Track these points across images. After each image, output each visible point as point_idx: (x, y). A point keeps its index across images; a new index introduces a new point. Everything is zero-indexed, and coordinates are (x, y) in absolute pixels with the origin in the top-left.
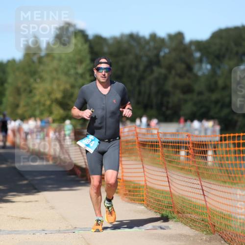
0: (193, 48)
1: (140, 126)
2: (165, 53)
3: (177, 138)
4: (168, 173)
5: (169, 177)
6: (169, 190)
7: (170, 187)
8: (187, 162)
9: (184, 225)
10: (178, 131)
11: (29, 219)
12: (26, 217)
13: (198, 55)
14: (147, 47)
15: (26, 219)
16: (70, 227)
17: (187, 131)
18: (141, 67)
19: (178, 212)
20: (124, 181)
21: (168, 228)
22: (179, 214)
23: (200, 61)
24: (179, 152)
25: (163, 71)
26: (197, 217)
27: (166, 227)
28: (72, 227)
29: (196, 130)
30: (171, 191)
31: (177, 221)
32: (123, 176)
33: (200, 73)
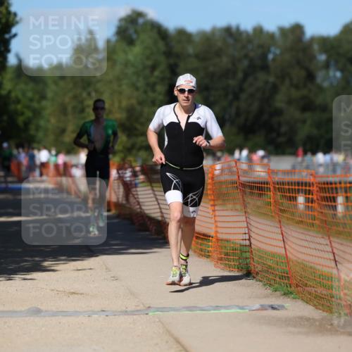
0: (316, 47)
1: (239, 160)
2: (275, 55)
3: (293, 177)
4: (283, 229)
5: (285, 234)
6: (284, 252)
7: (285, 248)
8: (307, 212)
9: (305, 304)
10: (294, 167)
11: (81, 294)
12: (78, 292)
13: (323, 57)
14: (250, 47)
15: (77, 294)
16: (142, 306)
17: (307, 167)
18: (240, 75)
19: (297, 286)
20: (218, 240)
21: (282, 307)
22: (299, 288)
23: (327, 66)
24: (296, 197)
25: (272, 79)
26: (324, 292)
27: (279, 306)
28: (144, 306)
29: (321, 165)
30: (286, 255)
31: (295, 298)
32: (216, 232)
33: (326, 84)
